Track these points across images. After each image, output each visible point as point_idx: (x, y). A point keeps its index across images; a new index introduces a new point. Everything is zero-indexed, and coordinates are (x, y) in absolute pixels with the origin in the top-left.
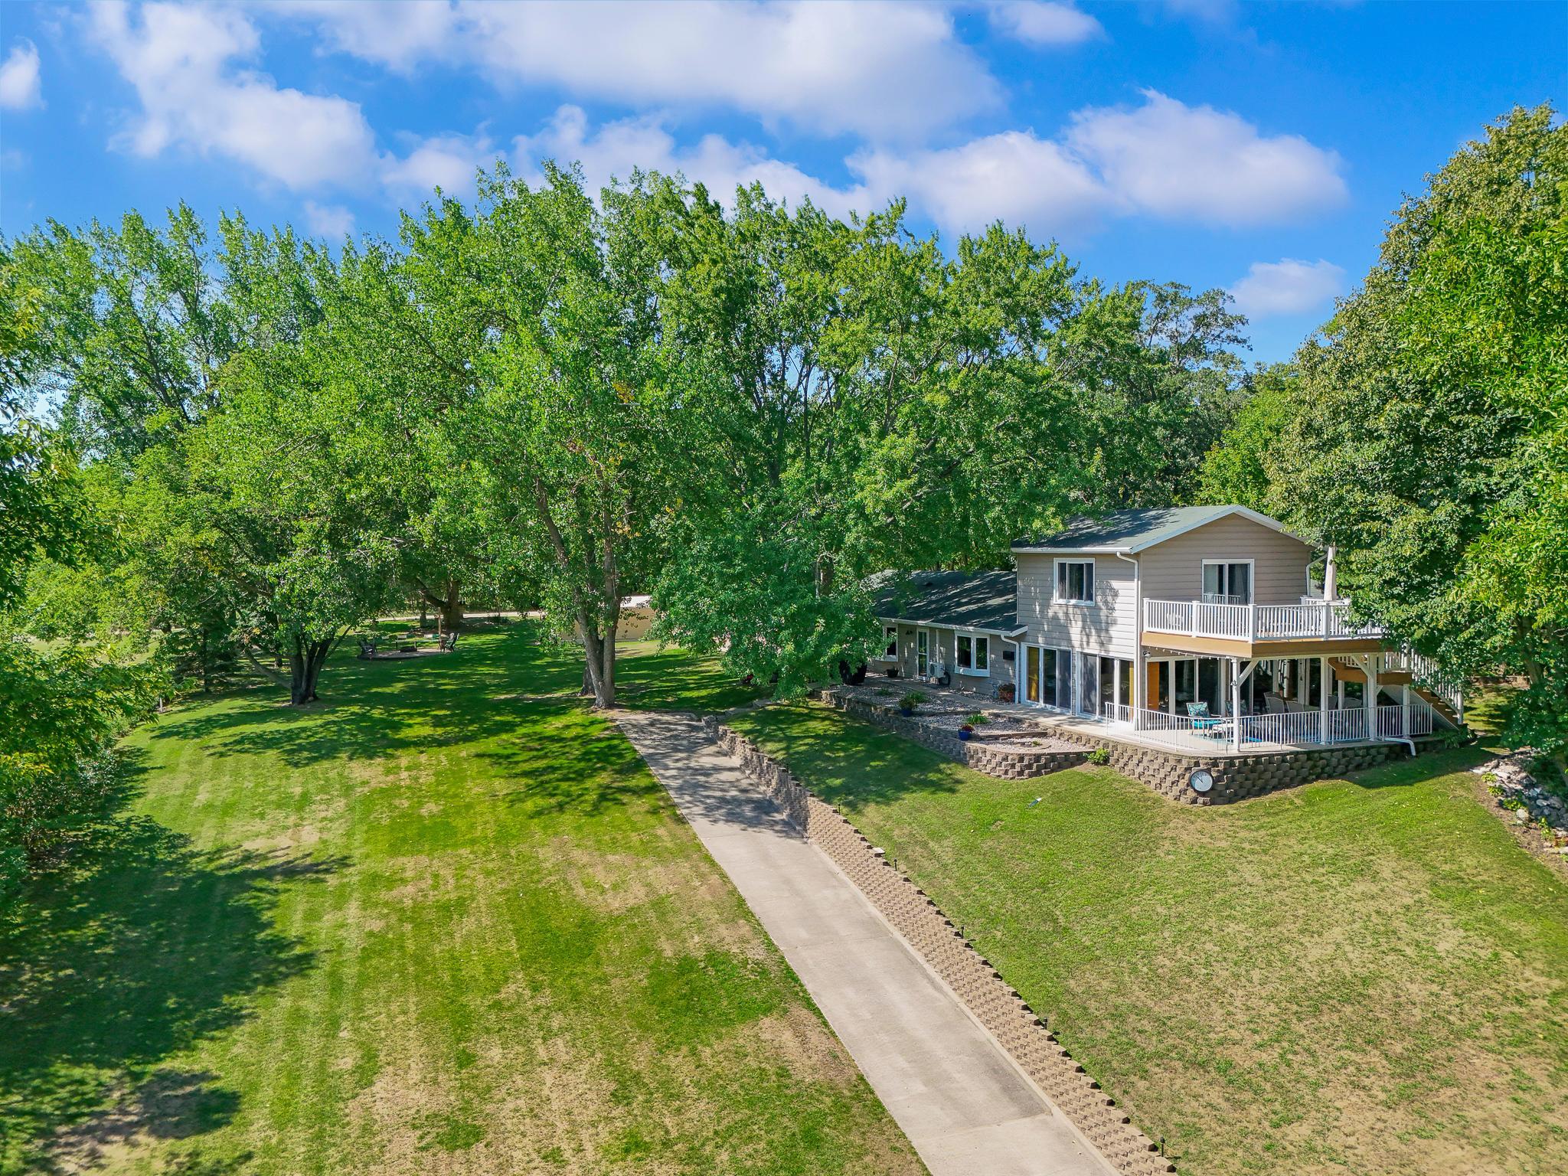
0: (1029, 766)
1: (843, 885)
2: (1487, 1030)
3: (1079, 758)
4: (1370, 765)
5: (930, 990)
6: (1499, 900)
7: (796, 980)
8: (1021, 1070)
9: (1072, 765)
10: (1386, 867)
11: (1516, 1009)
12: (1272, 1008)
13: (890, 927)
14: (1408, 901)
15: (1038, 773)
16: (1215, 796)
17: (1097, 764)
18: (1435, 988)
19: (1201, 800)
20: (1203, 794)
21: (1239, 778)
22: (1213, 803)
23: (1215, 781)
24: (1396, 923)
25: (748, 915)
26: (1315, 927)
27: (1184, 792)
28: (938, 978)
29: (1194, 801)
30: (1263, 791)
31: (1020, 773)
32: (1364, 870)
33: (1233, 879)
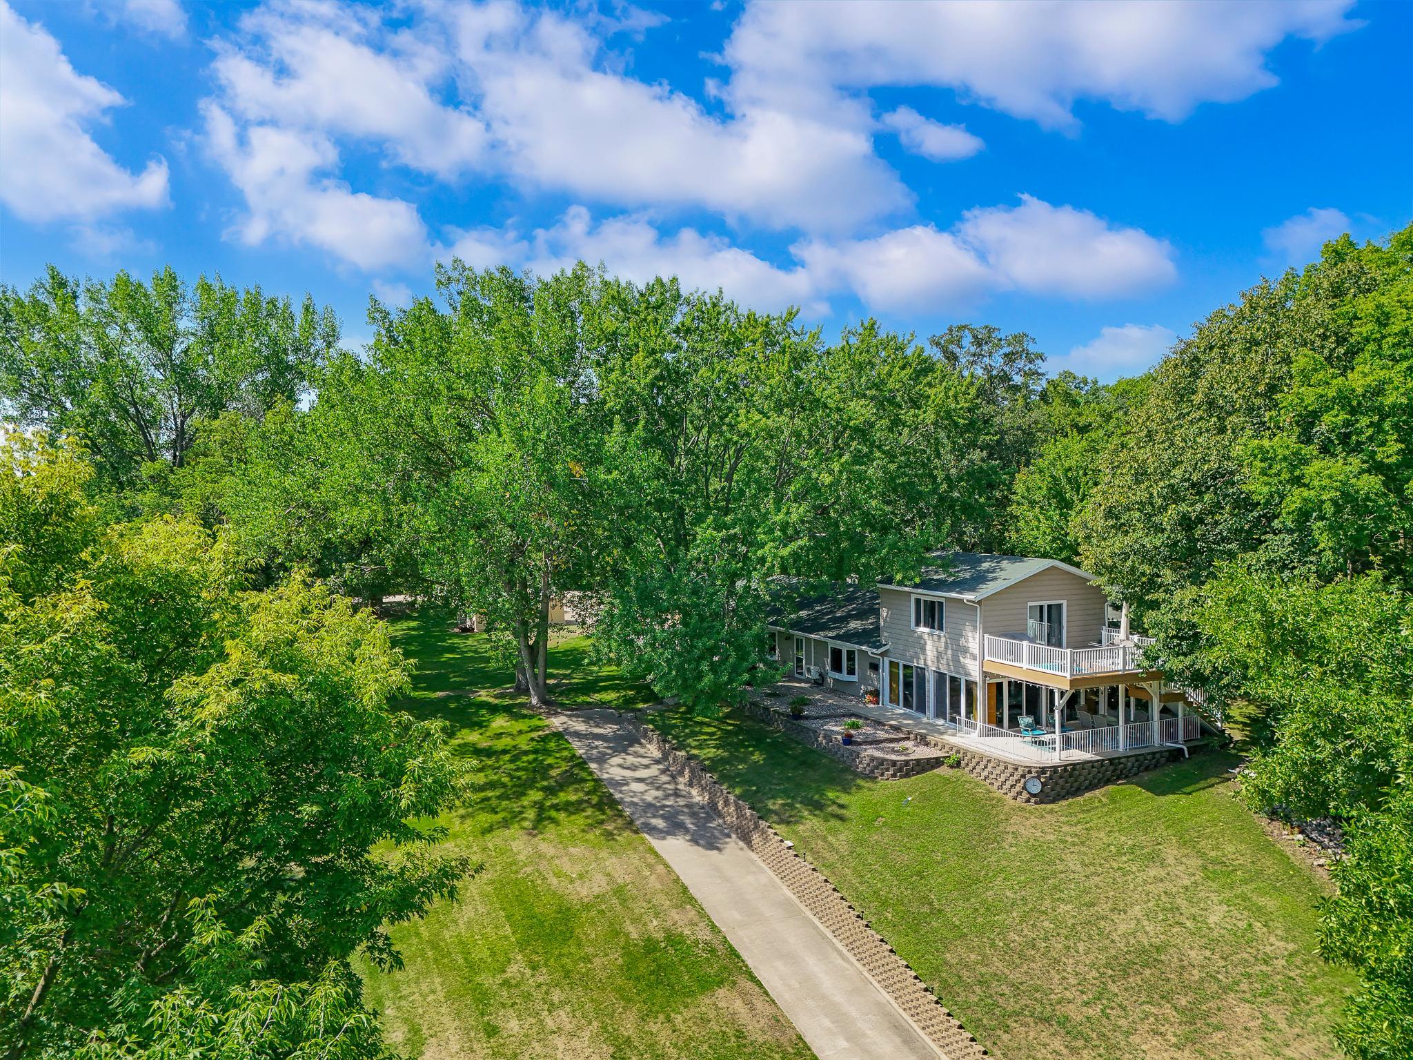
0: (900, 770)
1: (762, 871)
2: (1244, 986)
3: (937, 762)
4: (1156, 766)
5: (840, 961)
6: (1251, 880)
7: (738, 957)
8: (915, 1025)
9: (933, 768)
10: (1170, 853)
11: (1264, 968)
12: (1094, 973)
13: (802, 906)
14: (1187, 882)
15: (907, 775)
16: (1043, 797)
17: (952, 767)
18: (1208, 953)
19: (1033, 800)
20: (1034, 795)
21: (1061, 782)
22: (1042, 802)
23: (1044, 785)
24: (1179, 901)
25: (692, 900)
26: (1122, 906)
27: (1019, 793)
28: (845, 951)
29: (1028, 801)
30: (1077, 792)
31: (894, 775)
32: (1155, 858)
33: (1060, 867)
